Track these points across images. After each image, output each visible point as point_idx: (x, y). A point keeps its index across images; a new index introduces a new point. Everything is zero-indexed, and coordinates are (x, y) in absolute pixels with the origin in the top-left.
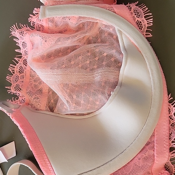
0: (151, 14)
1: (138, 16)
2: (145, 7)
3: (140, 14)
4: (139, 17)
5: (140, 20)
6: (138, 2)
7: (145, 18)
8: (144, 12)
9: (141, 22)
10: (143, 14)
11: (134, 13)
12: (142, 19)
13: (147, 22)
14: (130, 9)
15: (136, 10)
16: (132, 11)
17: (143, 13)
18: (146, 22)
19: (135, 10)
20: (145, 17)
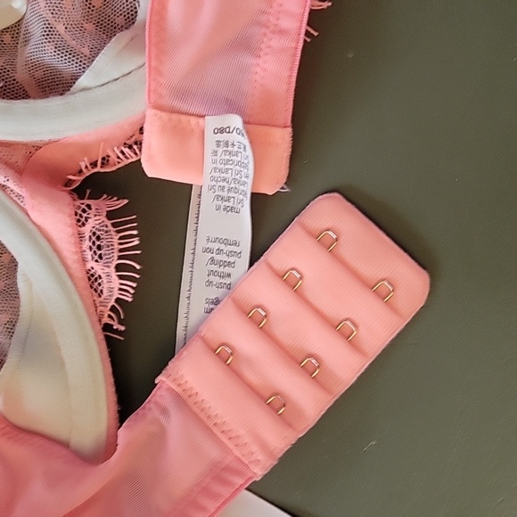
0: (138, 267)
1: (96, 257)
2: (135, 232)
3: (105, 255)
4: (97, 261)
5: (99, 269)
6: (126, 201)
7: (117, 271)
8: (121, 251)
9: (100, 277)
10: (116, 255)
11: (87, 241)
12: (107, 270)
13: (122, 284)
14: (81, 222)
15: (98, 233)
16: (87, 230)
17: (116, 251)
18: (116, 283)
19: (94, 234)
20: (119, 268)
